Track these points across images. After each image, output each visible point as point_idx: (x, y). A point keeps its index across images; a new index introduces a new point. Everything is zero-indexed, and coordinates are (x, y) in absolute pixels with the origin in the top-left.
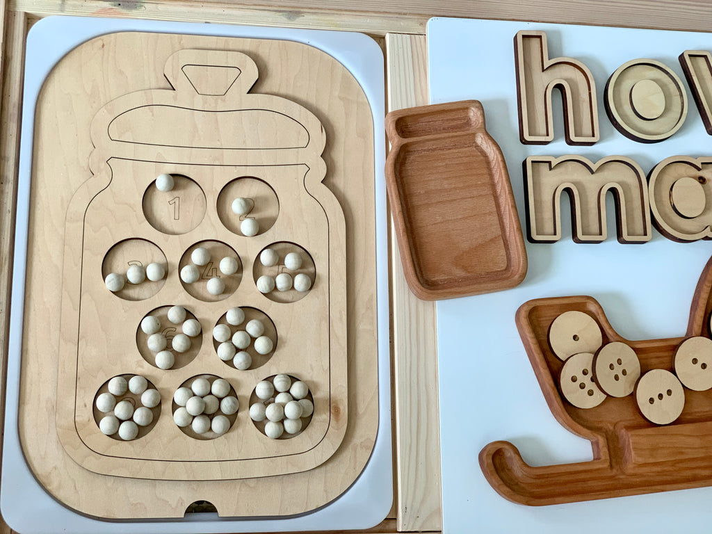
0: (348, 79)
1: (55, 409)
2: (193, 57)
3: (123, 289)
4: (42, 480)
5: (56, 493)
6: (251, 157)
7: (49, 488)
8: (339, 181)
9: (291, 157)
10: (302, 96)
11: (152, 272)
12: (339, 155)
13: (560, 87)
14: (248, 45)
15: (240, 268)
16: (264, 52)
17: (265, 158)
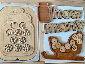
0: (34, 12)
2: (16, 9)
3: (8, 35)
6: (23, 20)
8: (33, 23)
9: (27, 20)
10: (29, 13)
11: (12, 33)
12: (33, 20)
13: (57, 12)
15: (22, 32)
16: (24, 9)
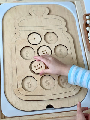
0: (68, 11)
1: (13, 86)
2: (35, 9)
4: (11, 103)
5: (15, 106)
7: (13, 105)
8: (70, 31)
10: (59, 15)
12: (69, 26)
14: (46, 6)
16: (49, 7)
17: (53, 28)
